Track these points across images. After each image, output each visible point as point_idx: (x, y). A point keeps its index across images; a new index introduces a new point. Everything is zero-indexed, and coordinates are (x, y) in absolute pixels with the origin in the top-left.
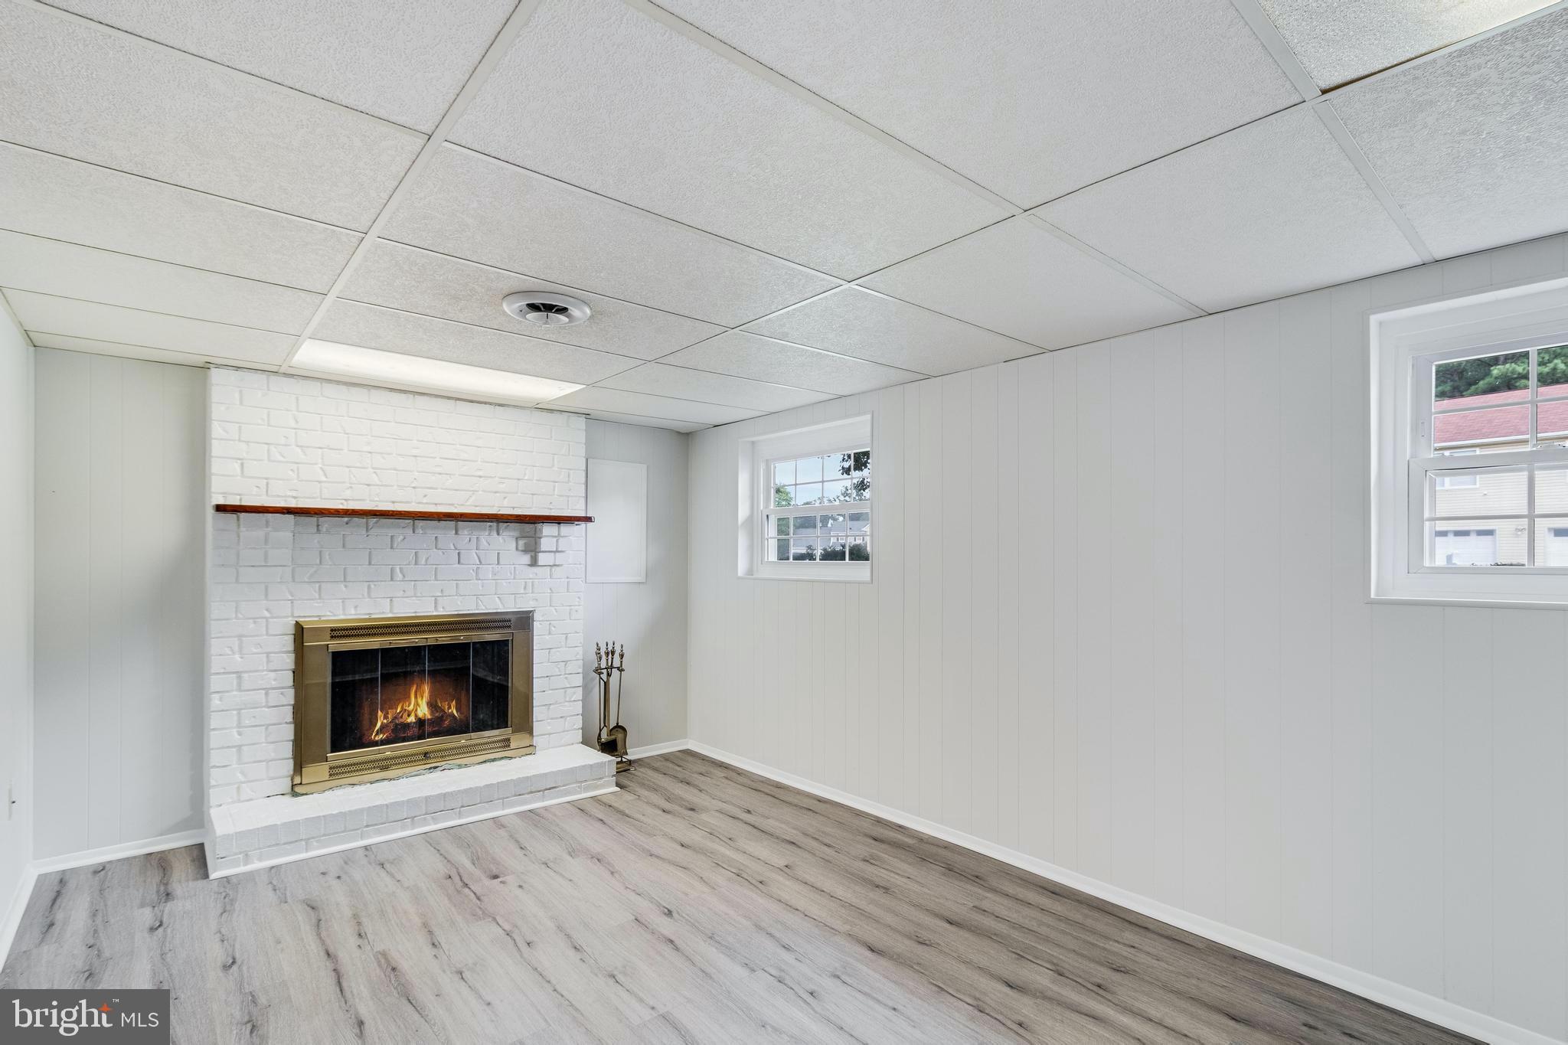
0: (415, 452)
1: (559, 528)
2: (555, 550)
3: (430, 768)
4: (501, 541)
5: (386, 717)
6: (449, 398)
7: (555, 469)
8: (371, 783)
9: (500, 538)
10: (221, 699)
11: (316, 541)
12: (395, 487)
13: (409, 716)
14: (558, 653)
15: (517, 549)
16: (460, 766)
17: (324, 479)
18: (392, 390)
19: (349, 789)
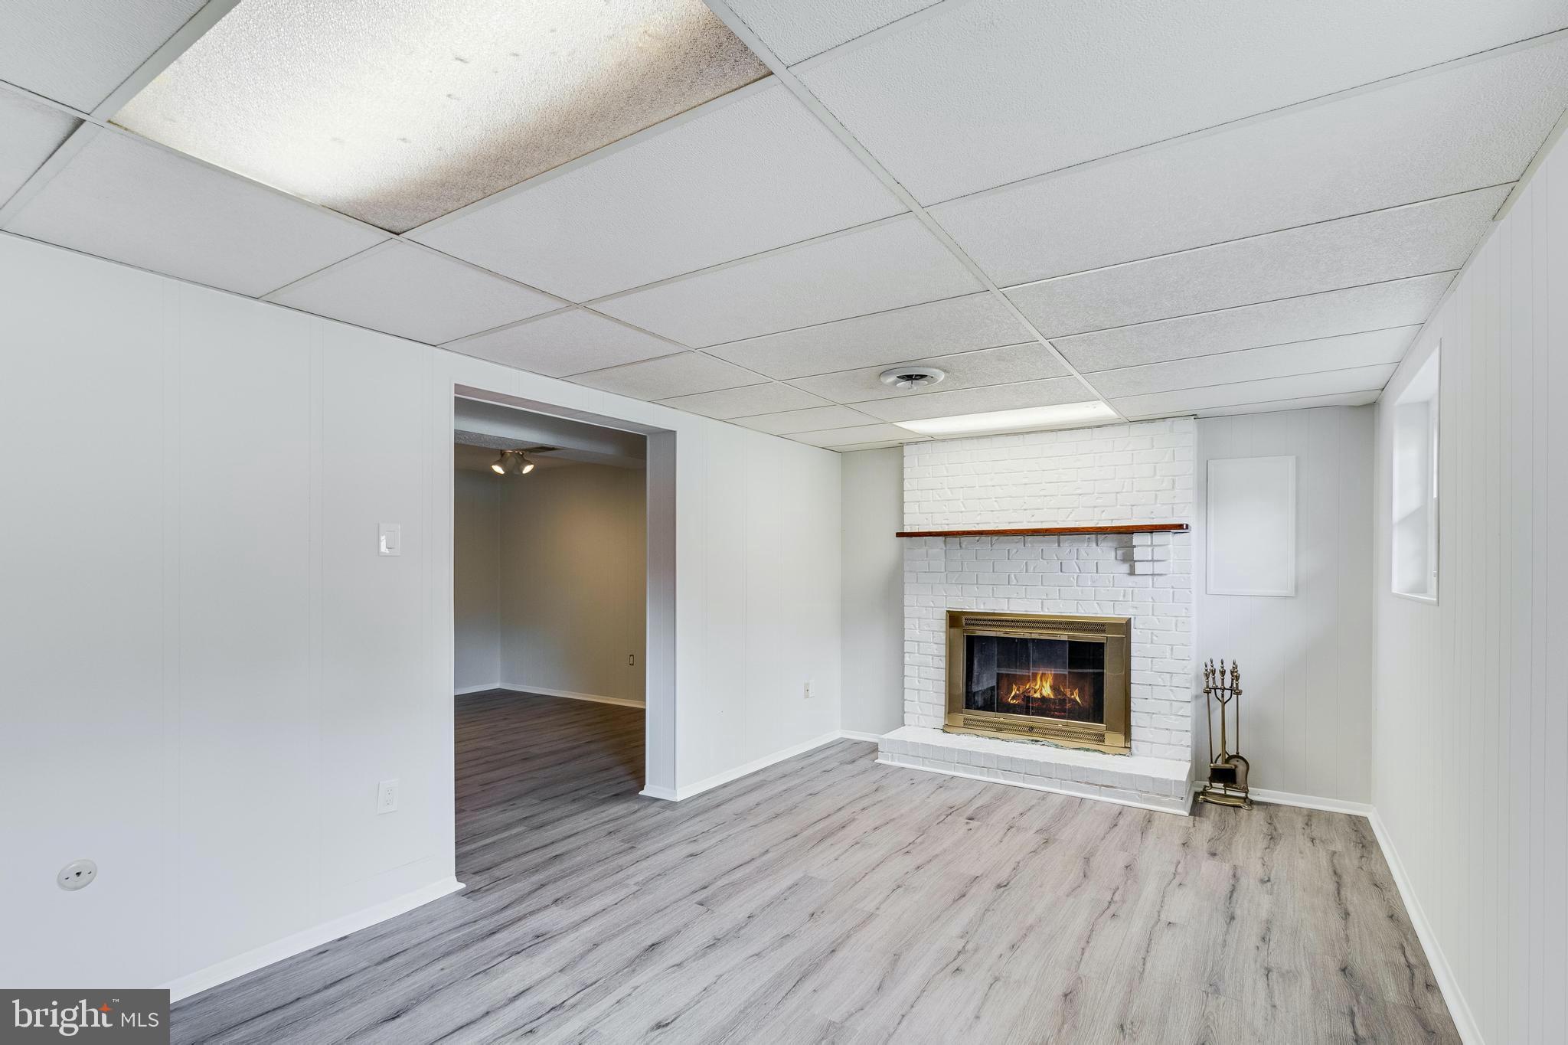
0: (1026, 480)
1: (1152, 538)
2: (1150, 559)
3: (1032, 740)
4: (1100, 552)
5: (1018, 690)
6: (1052, 431)
7: (1158, 477)
8: (990, 738)
9: (1098, 549)
10: (909, 657)
11: (959, 554)
12: (1011, 511)
13: (1035, 692)
14: (1160, 663)
15: (1116, 558)
16: (1057, 746)
17: (963, 509)
18: (1007, 435)
19: (975, 738)
